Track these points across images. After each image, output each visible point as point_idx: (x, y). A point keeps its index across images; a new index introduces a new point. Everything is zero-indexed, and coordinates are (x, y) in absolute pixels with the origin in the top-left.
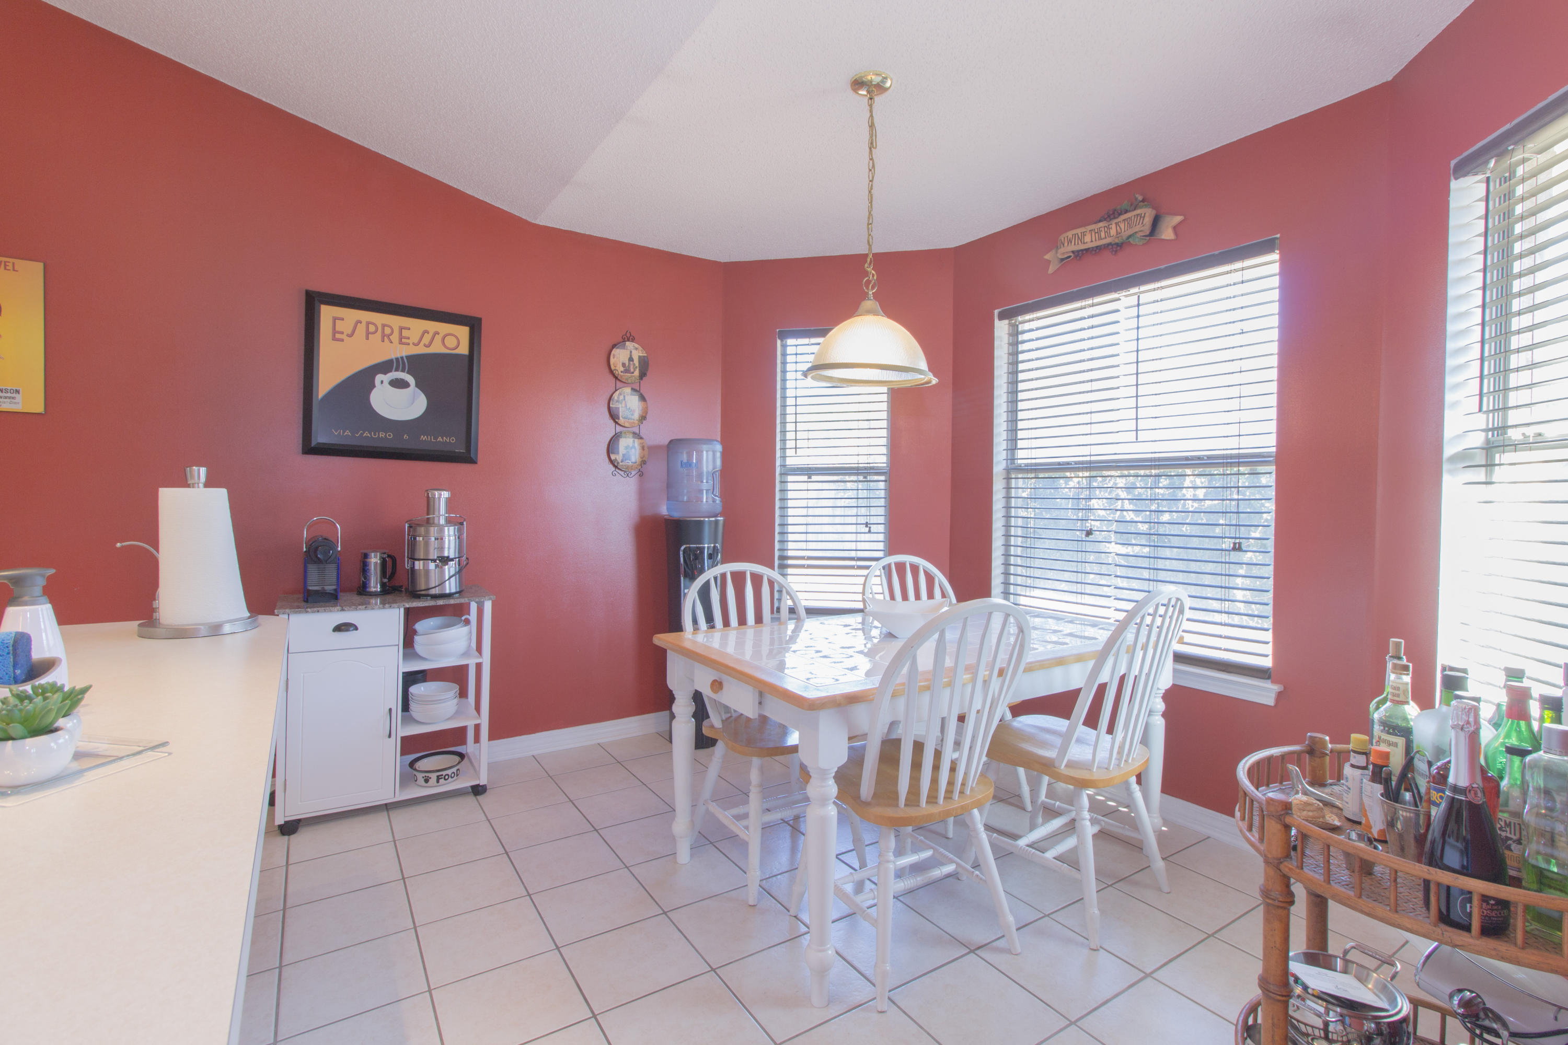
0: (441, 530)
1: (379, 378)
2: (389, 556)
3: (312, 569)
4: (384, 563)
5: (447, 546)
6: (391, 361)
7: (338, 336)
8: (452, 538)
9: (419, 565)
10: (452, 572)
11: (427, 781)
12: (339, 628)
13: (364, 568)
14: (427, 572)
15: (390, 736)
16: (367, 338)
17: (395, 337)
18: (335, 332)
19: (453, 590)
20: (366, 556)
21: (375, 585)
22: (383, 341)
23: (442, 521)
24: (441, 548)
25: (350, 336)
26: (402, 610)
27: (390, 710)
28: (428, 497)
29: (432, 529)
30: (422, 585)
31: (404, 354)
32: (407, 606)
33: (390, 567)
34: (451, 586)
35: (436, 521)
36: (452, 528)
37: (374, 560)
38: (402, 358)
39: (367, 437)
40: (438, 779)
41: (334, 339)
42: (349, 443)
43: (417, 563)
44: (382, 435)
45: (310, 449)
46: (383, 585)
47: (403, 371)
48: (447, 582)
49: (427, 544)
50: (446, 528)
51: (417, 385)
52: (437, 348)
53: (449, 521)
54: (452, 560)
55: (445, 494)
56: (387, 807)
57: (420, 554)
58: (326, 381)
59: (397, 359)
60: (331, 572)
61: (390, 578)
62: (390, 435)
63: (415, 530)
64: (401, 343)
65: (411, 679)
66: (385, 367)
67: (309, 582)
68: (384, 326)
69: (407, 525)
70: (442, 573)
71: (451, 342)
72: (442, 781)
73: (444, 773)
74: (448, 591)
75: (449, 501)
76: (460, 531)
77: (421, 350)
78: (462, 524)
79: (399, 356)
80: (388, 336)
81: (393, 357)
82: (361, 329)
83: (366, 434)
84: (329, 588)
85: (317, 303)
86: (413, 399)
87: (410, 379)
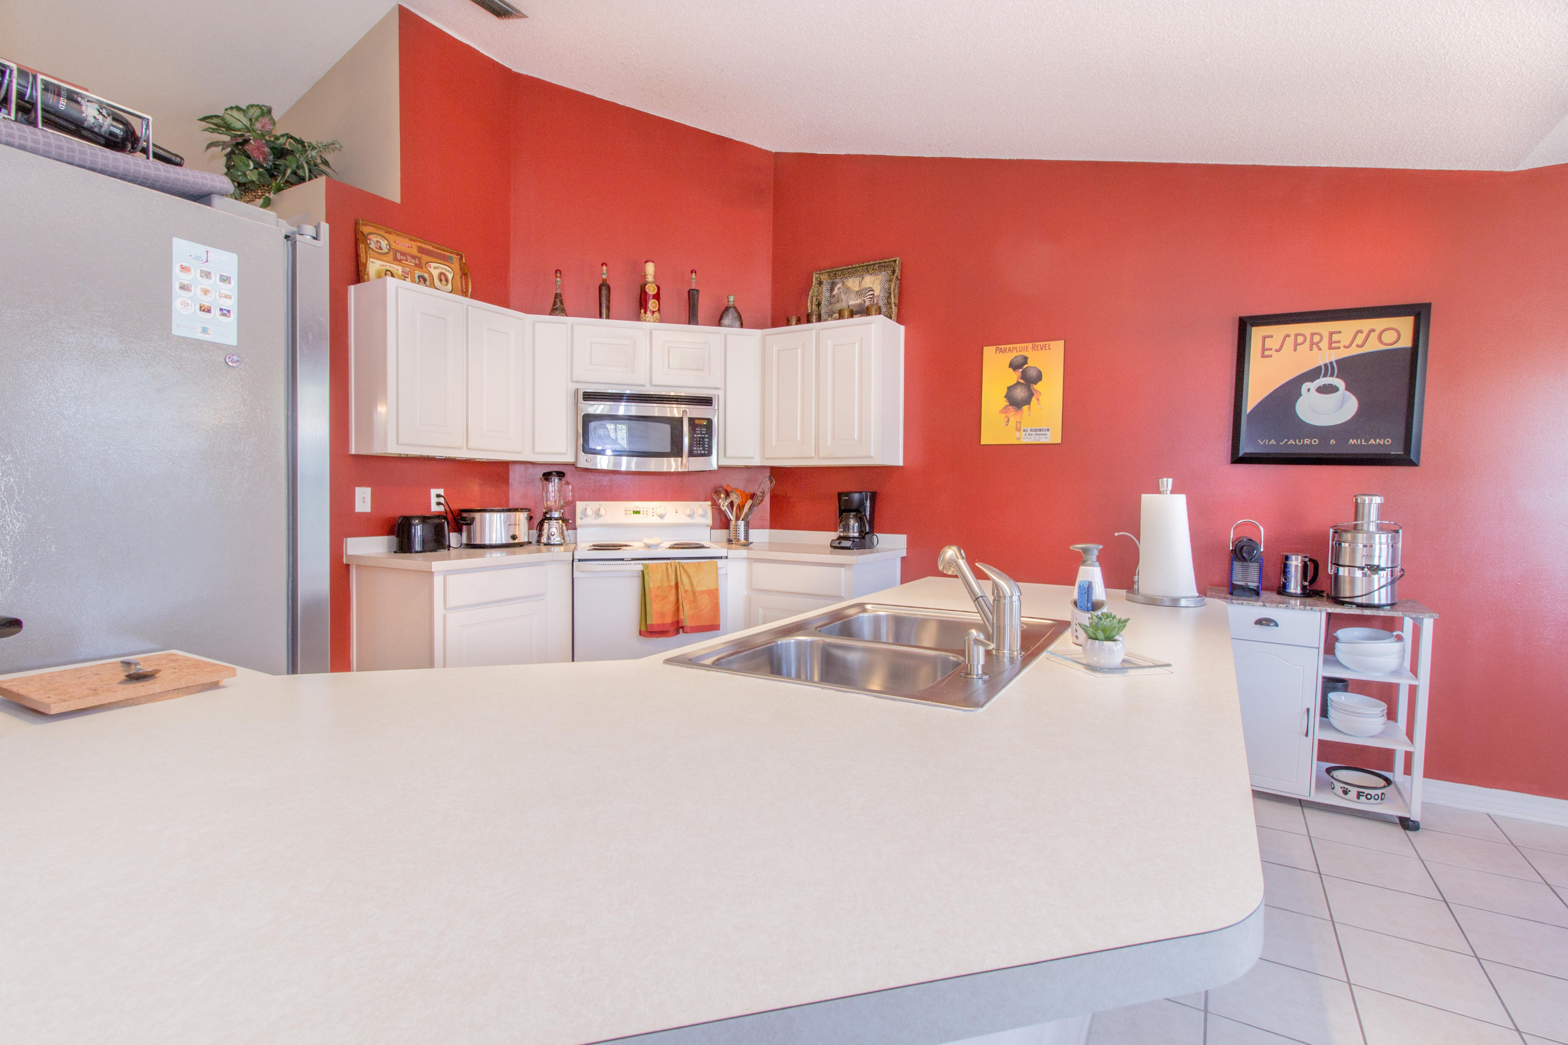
0: (1371, 536)
1: (1306, 386)
2: (1311, 560)
3: (1237, 565)
4: (1305, 566)
5: (1377, 553)
6: (1319, 368)
7: (1266, 353)
8: (1384, 547)
9: (1343, 572)
10: (1383, 582)
11: (1345, 792)
12: (1259, 622)
13: (1285, 570)
14: (1353, 580)
15: (1307, 735)
16: (1295, 350)
17: (1324, 344)
18: (1264, 349)
19: (1383, 602)
20: (1287, 558)
21: (1294, 587)
22: (1311, 350)
23: (1372, 528)
24: (1370, 556)
25: (1277, 351)
26: (1324, 615)
27: (1308, 710)
28: (1356, 503)
29: (1360, 536)
30: (1345, 592)
31: (1333, 359)
32: (1330, 610)
33: (1312, 570)
34: (1381, 597)
35: (1365, 528)
36: (1384, 537)
37: (1295, 563)
38: (1331, 363)
39: (1293, 444)
40: (1359, 795)
41: (1263, 356)
42: (1272, 451)
43: (1341, 569)
44: (1307, 441)
45: (1237, 459)
46: (1304, 588)
47: (1332, 375)
48: (1376, 593)
49: (1353, 551)
50: (1377, 536)
51: (1347, 389)
52: (1373, 346)
53: (1381, 528)
54: (1383, 569)
55: (1377, 500)
56: (1301, 803)
57: (1345, 559)
58: (1254, 396)
59: (1326, 365)
60: (1253, 569)
61: (1311, 582)
62: (1315, 442)
63: (1340, 536)
64: (1330, 348)
65: (1331, 684)
66: (1313, 375)
67: (1234, 578)
68: (1312, 335)
69: (1331, 531)
70: (1370, 583)
71: (1389, 337)
72: (1363, 799)
73: (1367, 791)
74: (1376, 602)
75: (1381, 507)
76: (1393, 538)
77: (1354, 351)
78: (1397, 532)
79: (1327, 361)
80: (1317, 344)
81: (1321, 363)
82: (1290, 342)
83: (1291, 442)
84: (1253, 585)
85: (1248, 326)
86: (1343, 401)
87: (1340, 383)
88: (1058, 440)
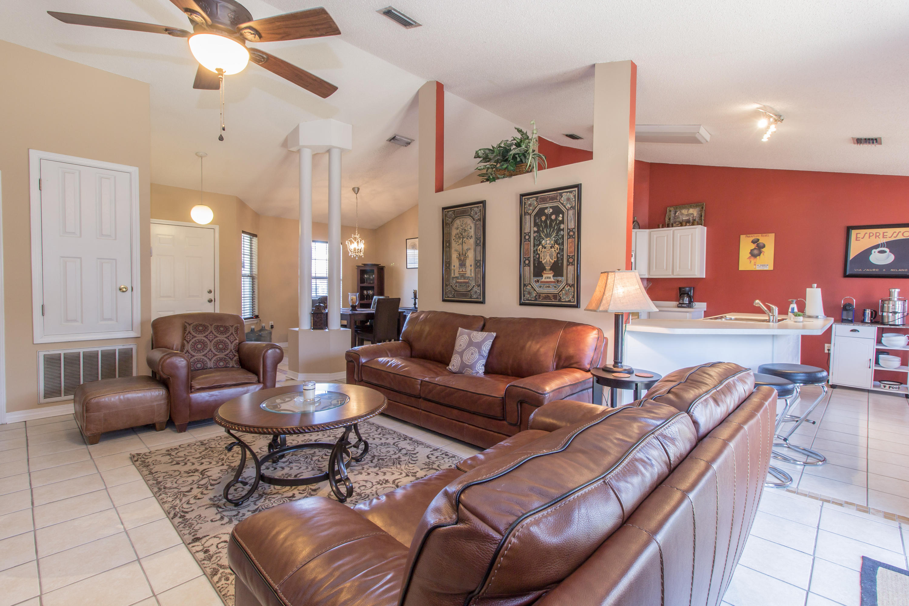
0: (895, 302)
1: (873, 250)
2: (874, 311)
3: (844, 312)
4: (872, 313)
5: (897, 308)
6: (879, 244)
7: (858, 239)
8: (900, 305)
9: (885, 314)
10: (900, 317)
11: (885, 387)
12: (852, 331)
13: (864, 314)
14: (888, 317)
15: (870, 368)
16: (869, 238)
17: (881, 236)
18: (857, 238)
19: (900, 324)
20: (865, 310)
21: (868, 319)
22: (876, 238)
23: (896, 299)
24: (895, 309)
25: (862, 238)
26: (876, 328)
27: (870, 359)
28: (890, 291)
29: (891, 302)
30: (886, 320)
31: (884, 241)
32: (878, 326)
33: (874, 314)
34: (899, 322)
35: (893, 299)
36: (900, 302)
37: (868, 311)
38: (884, 243)
39: (868, 271)
40: (889, 387)
41: (856, 240)
42: (860, 273)
43: (884, 313)
44: (874, 270)
45: (845, 276)
46: (871, 320)
47: (884, 247)
48: (897, 320)
49: (888, 307)
50: (897, 302)
51: (890, 252)
52: (900, 237)
53: (899, 299)
54: (899, 313)
55: (897, 290)
56: (869, 391)
57: (886, 309)
58: (852, 254)
59: (881, 244)
60: (851, 313)
61: (874, 318)
62: (877, 270)
63: (884, 302)
64: (883, 237)
65: (879, 352)
66: (876, 247)
67: (843, 316)
68: (876, 233)
69: (880, 301)
70: (895, 317)
71: (905, 235)
72: (891, 388)
73: (892, 386)
74: (897, 324)
75: (899, 292)
76: (903, 303)
77: (893, 239)
78: (905, 301)
79: (882, 242)
80: (878, 236)
81: (880, 243)
82: (867, 235)
83: (868, 270)
84: (850, 319)
85: (850, 230)
86: (888, 257)
87: (887, 250)
88: (772, 268)
